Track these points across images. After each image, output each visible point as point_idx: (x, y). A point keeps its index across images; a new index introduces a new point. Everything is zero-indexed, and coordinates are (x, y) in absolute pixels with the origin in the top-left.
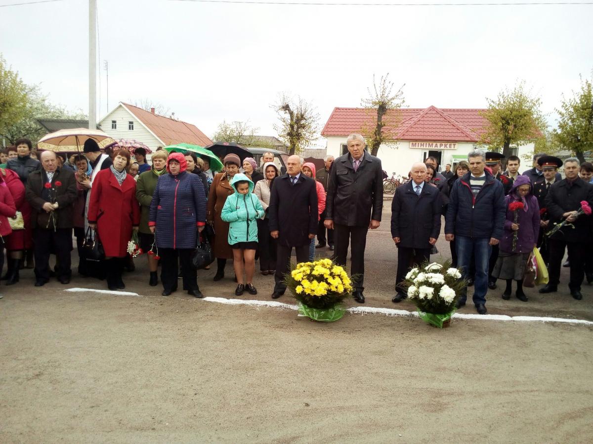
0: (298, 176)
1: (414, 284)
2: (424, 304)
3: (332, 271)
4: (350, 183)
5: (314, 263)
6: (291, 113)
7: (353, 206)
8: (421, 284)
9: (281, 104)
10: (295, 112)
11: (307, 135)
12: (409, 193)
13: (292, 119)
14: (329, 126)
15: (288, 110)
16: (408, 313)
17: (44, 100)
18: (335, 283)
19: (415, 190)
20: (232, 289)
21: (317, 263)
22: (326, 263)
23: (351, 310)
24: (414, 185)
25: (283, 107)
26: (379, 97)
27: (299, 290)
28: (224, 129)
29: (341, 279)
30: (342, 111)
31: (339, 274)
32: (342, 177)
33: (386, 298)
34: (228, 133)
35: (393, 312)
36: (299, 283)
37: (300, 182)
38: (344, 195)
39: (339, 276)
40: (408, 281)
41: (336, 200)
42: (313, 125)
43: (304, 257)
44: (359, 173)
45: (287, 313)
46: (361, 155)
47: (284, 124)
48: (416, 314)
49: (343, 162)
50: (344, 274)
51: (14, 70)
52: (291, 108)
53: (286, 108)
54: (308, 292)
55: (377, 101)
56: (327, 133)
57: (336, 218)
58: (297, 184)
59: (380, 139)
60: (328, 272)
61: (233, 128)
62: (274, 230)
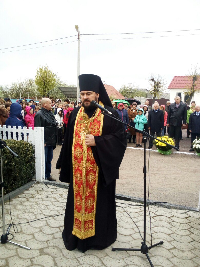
0: (157, 110)
1: (195, 144)
2: (197, 150)
3: (168, 139)
4: (175, 112)
5: (162, 137)
6: (155, 82)
7: (176, 119)
8: (197, 144)
9: (151, 78)
10: (156, 81)
11: (161, 90)
12: (194, 115)
13: (155, 84)
14: (172, 84)
15: (154, 81)
16: (193, 154)
17: (59, 80)
18: (169, 143)
19: (197, 114)
20: (135, 145)
21: (163, 137)
22: (166, 137)
23: (174, 152)
24: (196, 113)
25: (151, 80)
26: (194, 73)
27: (157, 144)
28: (124, 87)
29: (171, 142)
30: (178, 77)
31: (170, 140)
32: (172, 110)
33: (187, 150)
34: (126, 88)
35: (189, 153)
36: (157, 142)
37: (158, 112)
38: (173, 116)
39: (170, 141)
40: (193, 143)
41: (170, 117)
42: (164, 86)
43: (159, 135)
44: (178, 109)
45: (153, 152)
46: (179, 103)
47: (152, 86)
48: (196, 154)
49: (173, 105)
50: (172, 140)
51: (51, 70)
52: (155, 80)
53: (153, 80)
54: (160, 145)
55: (193, 75)
56: (170, 87)
57: (170, 123)
58: (157, 112)
59: (194, 91)
60: (167, 140)
61: (128, 86)
62: (149, 127)
